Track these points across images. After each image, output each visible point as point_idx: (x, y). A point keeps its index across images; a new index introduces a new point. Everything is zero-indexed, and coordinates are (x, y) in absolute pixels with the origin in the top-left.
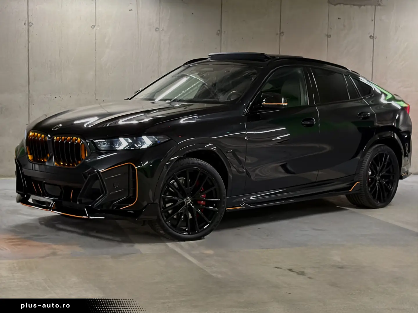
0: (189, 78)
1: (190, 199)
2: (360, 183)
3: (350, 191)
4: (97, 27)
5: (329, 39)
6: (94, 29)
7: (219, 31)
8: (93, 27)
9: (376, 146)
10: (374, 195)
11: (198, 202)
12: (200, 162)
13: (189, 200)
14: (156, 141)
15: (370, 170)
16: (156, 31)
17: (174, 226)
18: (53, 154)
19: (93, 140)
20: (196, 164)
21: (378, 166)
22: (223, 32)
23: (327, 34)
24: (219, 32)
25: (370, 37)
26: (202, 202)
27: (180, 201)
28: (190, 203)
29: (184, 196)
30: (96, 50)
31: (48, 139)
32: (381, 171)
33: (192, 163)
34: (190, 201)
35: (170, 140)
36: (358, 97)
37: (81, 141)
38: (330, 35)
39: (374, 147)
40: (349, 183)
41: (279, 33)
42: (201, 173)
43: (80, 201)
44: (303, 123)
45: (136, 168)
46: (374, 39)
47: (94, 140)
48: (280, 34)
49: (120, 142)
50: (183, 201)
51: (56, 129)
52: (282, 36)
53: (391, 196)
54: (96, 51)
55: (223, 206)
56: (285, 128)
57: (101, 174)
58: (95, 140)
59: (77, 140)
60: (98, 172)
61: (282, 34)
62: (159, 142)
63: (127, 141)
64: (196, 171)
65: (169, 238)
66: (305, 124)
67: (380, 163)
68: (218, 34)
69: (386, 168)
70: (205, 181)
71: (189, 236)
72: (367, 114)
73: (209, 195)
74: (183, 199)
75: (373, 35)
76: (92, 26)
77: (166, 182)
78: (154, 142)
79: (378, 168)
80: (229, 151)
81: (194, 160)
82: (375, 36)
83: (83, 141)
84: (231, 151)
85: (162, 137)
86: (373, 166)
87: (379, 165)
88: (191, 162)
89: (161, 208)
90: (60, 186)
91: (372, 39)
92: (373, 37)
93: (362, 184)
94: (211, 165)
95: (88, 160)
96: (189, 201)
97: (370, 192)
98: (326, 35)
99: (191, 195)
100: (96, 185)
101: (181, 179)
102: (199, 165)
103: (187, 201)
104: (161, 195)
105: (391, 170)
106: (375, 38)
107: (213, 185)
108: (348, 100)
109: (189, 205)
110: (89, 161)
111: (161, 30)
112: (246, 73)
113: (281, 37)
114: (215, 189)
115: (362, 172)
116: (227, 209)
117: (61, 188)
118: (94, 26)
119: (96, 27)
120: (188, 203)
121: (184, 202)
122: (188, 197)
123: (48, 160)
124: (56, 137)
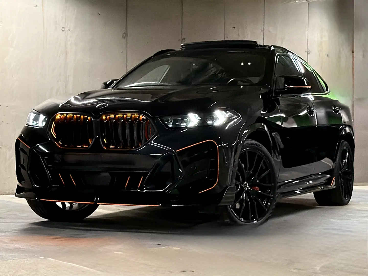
1: (247, 184)
3: (331, 186)
7: (125, 34)
11: (253, 188)
18: (100, 136)
26: (257, 188)
45: (218, 146)
57: (176, 154)
63: (196, 117)
83: (149, 118)
103: (245, 186)
113: (183, 42)
120: (246, 189)
122: (245, 182)
123: (90, 146)
124: (106, 117)
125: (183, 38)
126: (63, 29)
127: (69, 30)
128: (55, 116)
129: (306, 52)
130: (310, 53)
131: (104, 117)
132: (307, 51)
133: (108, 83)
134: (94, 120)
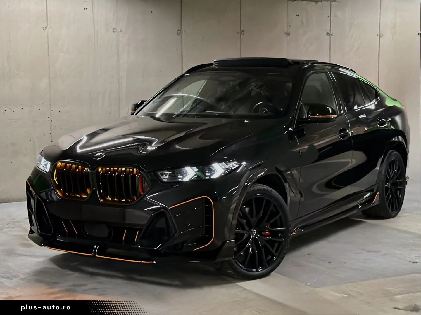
3: (373, 203)
4: (49, 28)
5: (288, 36)
6: (46, 31)
7: (180, 30)
8: (44, 28)
14: (228, 169)
16: (114, 32)
18: (97, 188)
20: (261, 190)
22: (183, 32)
24: (179, 32)
25: (327, 33)
26: (267, 233)
28: (255, 236)
30: (50, 55)
34: (255, 233)
35: (241, 166)
37: (138, 172)
38: (290, 33)
41: (239, 31)
43: (141, 244)
45: (212, 202)
46: (331, 36)
48: (241, 33)
49: (186, 171)
52: (243, 34)
54: (48, 55)
57: (169, 211)
59: (132, 172)
60: (166, 208)
62: (231, 169)
63: (194, 170)
68: (178, 34)
70: (270, 210)
71: (258, 273)
75: (329, 32)
78: (226, 170)
83: (142, 173)
91: (328, 36)
92: (330, 34)
98: (285, 33)
99: (257, 227)
102: (265, 191)
103: (253, 233)
108: (365, 106)
111: (119, 30)
113: (242, 35)
114: (280, 217)
117: (110, 229)
118: (46, 28)
121: (250, 235)
122: (253, 229)
123: (89, 196)
124: (102, 169)
125: (242, 30)
126: (114, 30)
127: (121, 31)
128: (57, 164)
129: (378, 36)
130: (382, 36)
131: (100, 169)
132: (379, 34)
133: (138, 104)
134: (90, 171)
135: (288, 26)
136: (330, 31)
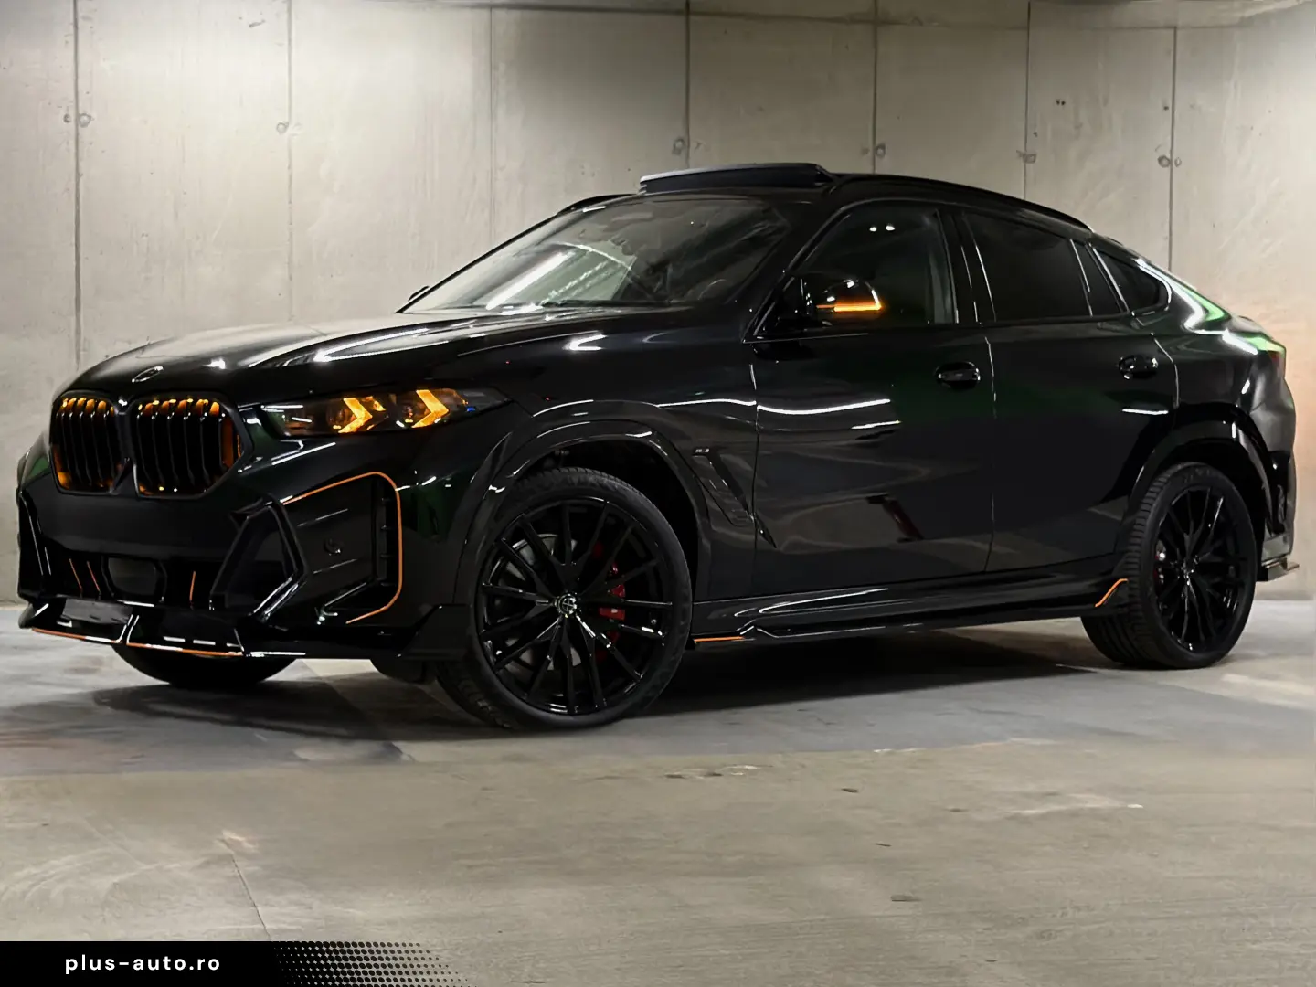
0: (571, 254)
1: (574, 600)
2: (1130, 582)
3: (1097, 605)
5: (1030, 166)
6: (285, 135)
7: (682, 140)
8: (281, 127)
9: (1180, 467)
10: (1175, 626)
11: (602, 611)
12: (606, 480)
13: (571, 602)
14: (463, 408)
15: (1160, 544)
17: (521, 686)
18: (134, 459)
19: (260, 406)
20: (593, 485)
21: (1188, 533)
22: (693, 145)
23: (1023, 150)
24: (679, 145)
25: (1160, 160)
26: (614, 611)
27: (541, 603)
28: (574, 614)
29: (556, 589)
31: (117, 412)
32: (1197, 550)
33: (580, 483)
34: (575, 606)
35: (506, 404)
36: (1119, 312)
37: (222, 410)
38: (1035, 155)
39: (1172, 471)
40: (1093, 582)
41: (870, 145)
42: (610, 515)
43: (219, 601)
44: (940, 376)
45: (397, 490)
46: (1174, 166)
47: (262, 407)
48: (876, 149)
49: (346, 411)
50: (551, 604)
51: (145, 379)
52: (882, 156)
53: (1232, 631)
54: (290, 202)
55: (682, 623)
56: (888, 401)
57: (284, 511)
58: (266, 404)
59: (207, 408)
60: (277, 506)
61: (880, 151)
62: (473, 409)
63: (368, 407)
64: (595, 510)
65: (505, 725)
66: (948, 379)
67: (1192, 524)
68: (676, 151)
69: (1213, 541)
70: (622, 541)
71: (571, 719)
72: (1149, 361)
73: (636, 589)
74: (551, 601)
75: (1168, 156)
76: (277, 128)
77: (496, 541)
78: (455, 409)
79: (1187, 537)
80: (700, 451)
81: (586, 472)
82: (1175, 158)
83: (229, 410)
84: (707, 451)
85: (481, 394)
86: (1170, 533)
87: (1191, 531)
88: (575, 480)
89: (481, 624)
90: (155, 562)
91: (1164, 166)
92: (1170, 162)
93: (1135, 586)
94: (641, 491)
95: (242, 469)
96: (570, 608)
97: (1164, 613)
98: (1020, 153)
99: (579, 589)
100: (270, 549)
101: (548, 539)
102: (604, 490)
103: (566, 606)
104: (479, 583)
105: (1231, 549)
106: (1176, 164)
107: (649, 557)
108: (1086, 317)
109: (572, 618)
110: (247, 473)
112: (756, 228)
113: (877, 158)
114: (656, 570)
115: (1136, 548)
116: (695, 640)
117: (159, 569)
118: (286, 126)
119: (291, 127)
120: (568, 613)
121: (554, 609)
122: (567, 595)
124: (144, 406)
125: (878, 142)
128: (60, 404)
131: (140, 407)
135: (1031, 136)
136: (1171, 152)
